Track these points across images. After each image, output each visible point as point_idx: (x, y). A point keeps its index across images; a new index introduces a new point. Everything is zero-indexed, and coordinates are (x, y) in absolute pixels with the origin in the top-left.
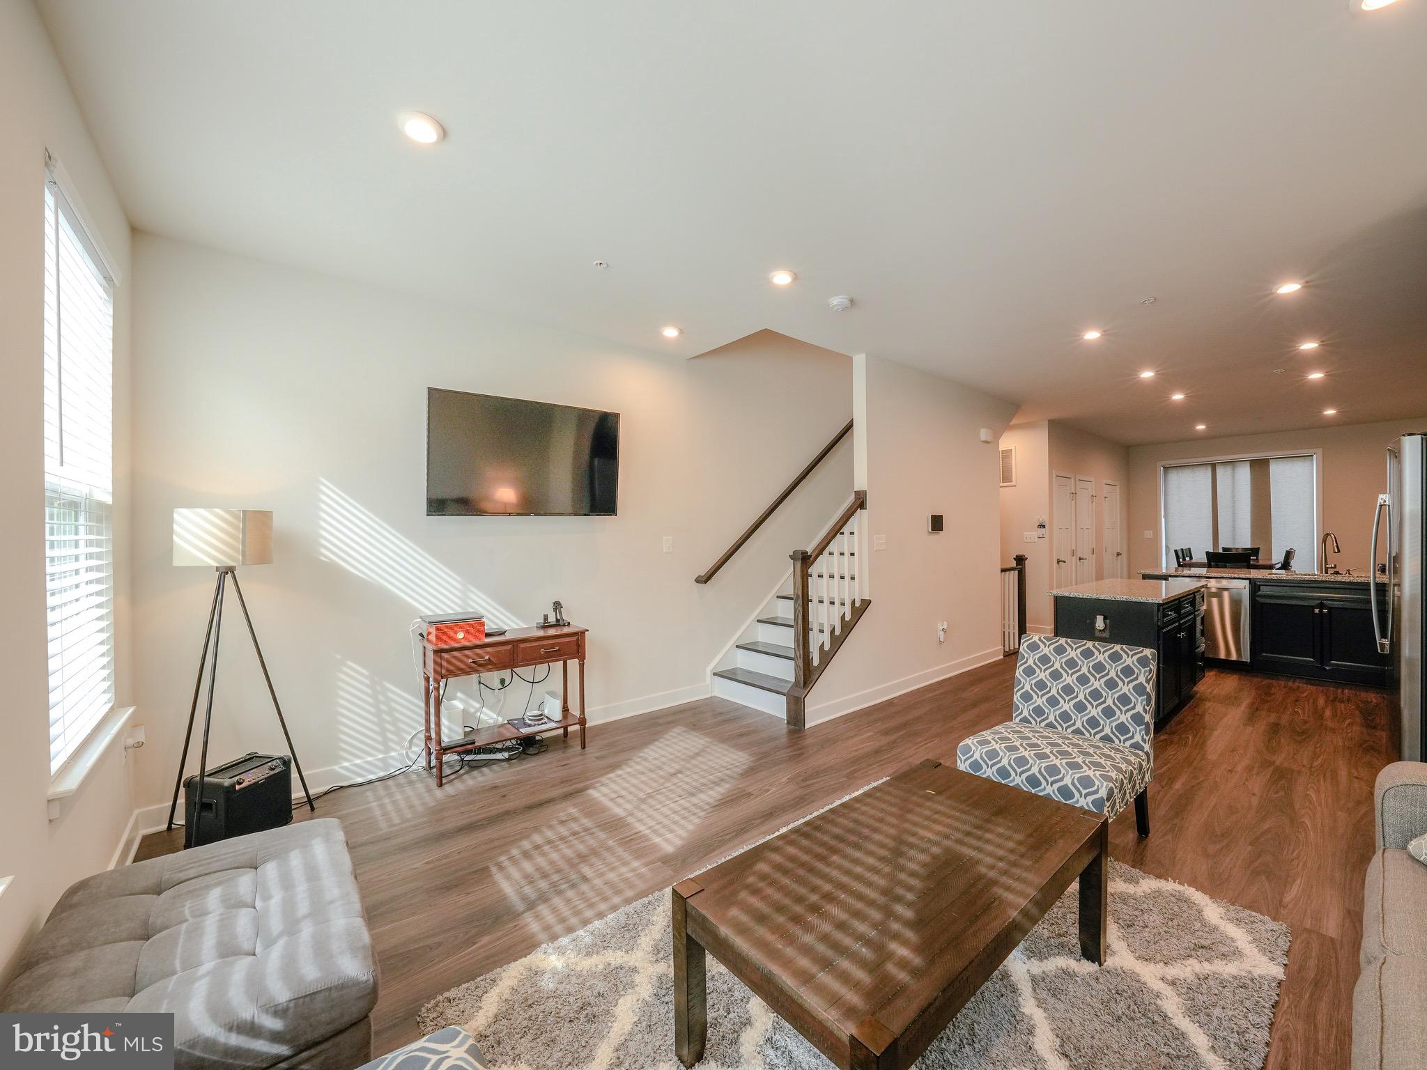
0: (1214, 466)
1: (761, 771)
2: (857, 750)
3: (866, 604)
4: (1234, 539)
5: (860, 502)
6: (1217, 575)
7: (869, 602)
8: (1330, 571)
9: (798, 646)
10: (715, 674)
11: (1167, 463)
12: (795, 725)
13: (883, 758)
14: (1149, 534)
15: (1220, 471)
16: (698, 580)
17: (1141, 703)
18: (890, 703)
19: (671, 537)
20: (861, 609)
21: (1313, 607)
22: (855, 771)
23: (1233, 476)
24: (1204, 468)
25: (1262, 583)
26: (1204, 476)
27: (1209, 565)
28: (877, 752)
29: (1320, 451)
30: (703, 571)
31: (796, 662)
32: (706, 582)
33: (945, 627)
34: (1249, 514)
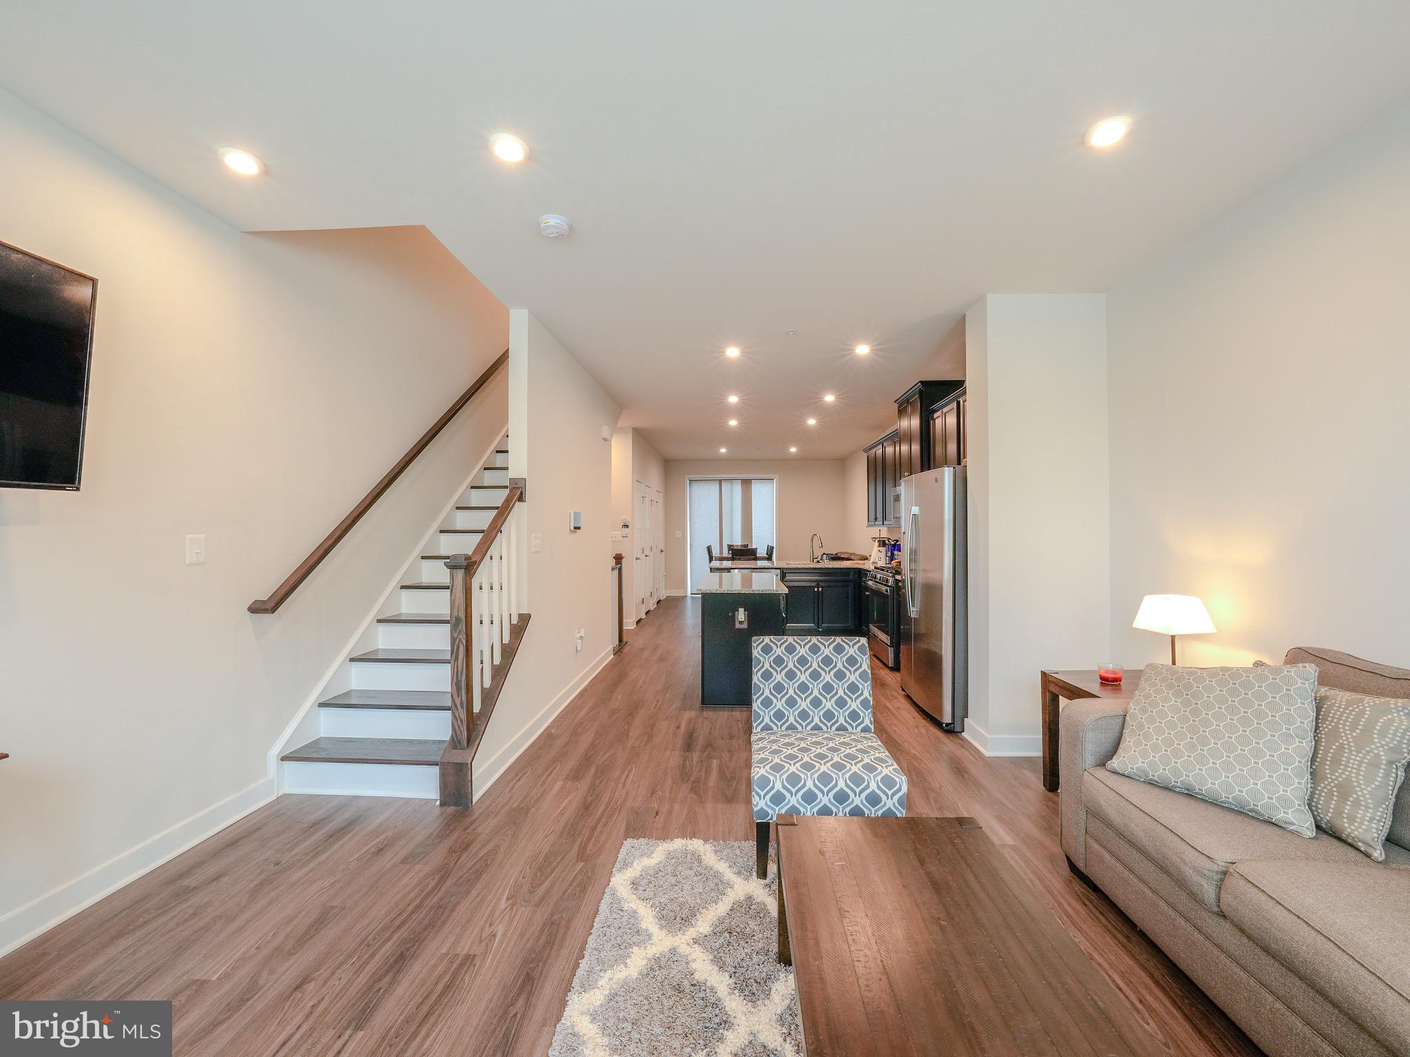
0: (720, 481)
1: (458, 903)
2: (562, 814)
3: (525, 619)
4: (731, 538)
5: (517, 492)
6: (740, 566)
7: (529, 616)
8: (815, 561)
9: (459, 690)
10: (283, 759)
11: (691, 477)
12: (456, 804)
13: (601, 810)
14: (678, 534)
15: (725, 486)
16: (257, 608)
17: (867, 689)
18: (547, 738)
19: (204, 536)
20: (520, 627)
21: (814, 587)
22: (583, 847)
23: (732, 490)
24: (714, 482)
25: (788, 571)
26: (714, 487)
27: (733, 559)
28: (586, 808)
29: (777, 476)
30: (264, 593)
31: (453, 714)
32: (274, 610)
33: (582, 634)
34: (740, 519)
